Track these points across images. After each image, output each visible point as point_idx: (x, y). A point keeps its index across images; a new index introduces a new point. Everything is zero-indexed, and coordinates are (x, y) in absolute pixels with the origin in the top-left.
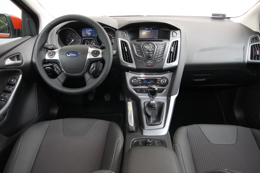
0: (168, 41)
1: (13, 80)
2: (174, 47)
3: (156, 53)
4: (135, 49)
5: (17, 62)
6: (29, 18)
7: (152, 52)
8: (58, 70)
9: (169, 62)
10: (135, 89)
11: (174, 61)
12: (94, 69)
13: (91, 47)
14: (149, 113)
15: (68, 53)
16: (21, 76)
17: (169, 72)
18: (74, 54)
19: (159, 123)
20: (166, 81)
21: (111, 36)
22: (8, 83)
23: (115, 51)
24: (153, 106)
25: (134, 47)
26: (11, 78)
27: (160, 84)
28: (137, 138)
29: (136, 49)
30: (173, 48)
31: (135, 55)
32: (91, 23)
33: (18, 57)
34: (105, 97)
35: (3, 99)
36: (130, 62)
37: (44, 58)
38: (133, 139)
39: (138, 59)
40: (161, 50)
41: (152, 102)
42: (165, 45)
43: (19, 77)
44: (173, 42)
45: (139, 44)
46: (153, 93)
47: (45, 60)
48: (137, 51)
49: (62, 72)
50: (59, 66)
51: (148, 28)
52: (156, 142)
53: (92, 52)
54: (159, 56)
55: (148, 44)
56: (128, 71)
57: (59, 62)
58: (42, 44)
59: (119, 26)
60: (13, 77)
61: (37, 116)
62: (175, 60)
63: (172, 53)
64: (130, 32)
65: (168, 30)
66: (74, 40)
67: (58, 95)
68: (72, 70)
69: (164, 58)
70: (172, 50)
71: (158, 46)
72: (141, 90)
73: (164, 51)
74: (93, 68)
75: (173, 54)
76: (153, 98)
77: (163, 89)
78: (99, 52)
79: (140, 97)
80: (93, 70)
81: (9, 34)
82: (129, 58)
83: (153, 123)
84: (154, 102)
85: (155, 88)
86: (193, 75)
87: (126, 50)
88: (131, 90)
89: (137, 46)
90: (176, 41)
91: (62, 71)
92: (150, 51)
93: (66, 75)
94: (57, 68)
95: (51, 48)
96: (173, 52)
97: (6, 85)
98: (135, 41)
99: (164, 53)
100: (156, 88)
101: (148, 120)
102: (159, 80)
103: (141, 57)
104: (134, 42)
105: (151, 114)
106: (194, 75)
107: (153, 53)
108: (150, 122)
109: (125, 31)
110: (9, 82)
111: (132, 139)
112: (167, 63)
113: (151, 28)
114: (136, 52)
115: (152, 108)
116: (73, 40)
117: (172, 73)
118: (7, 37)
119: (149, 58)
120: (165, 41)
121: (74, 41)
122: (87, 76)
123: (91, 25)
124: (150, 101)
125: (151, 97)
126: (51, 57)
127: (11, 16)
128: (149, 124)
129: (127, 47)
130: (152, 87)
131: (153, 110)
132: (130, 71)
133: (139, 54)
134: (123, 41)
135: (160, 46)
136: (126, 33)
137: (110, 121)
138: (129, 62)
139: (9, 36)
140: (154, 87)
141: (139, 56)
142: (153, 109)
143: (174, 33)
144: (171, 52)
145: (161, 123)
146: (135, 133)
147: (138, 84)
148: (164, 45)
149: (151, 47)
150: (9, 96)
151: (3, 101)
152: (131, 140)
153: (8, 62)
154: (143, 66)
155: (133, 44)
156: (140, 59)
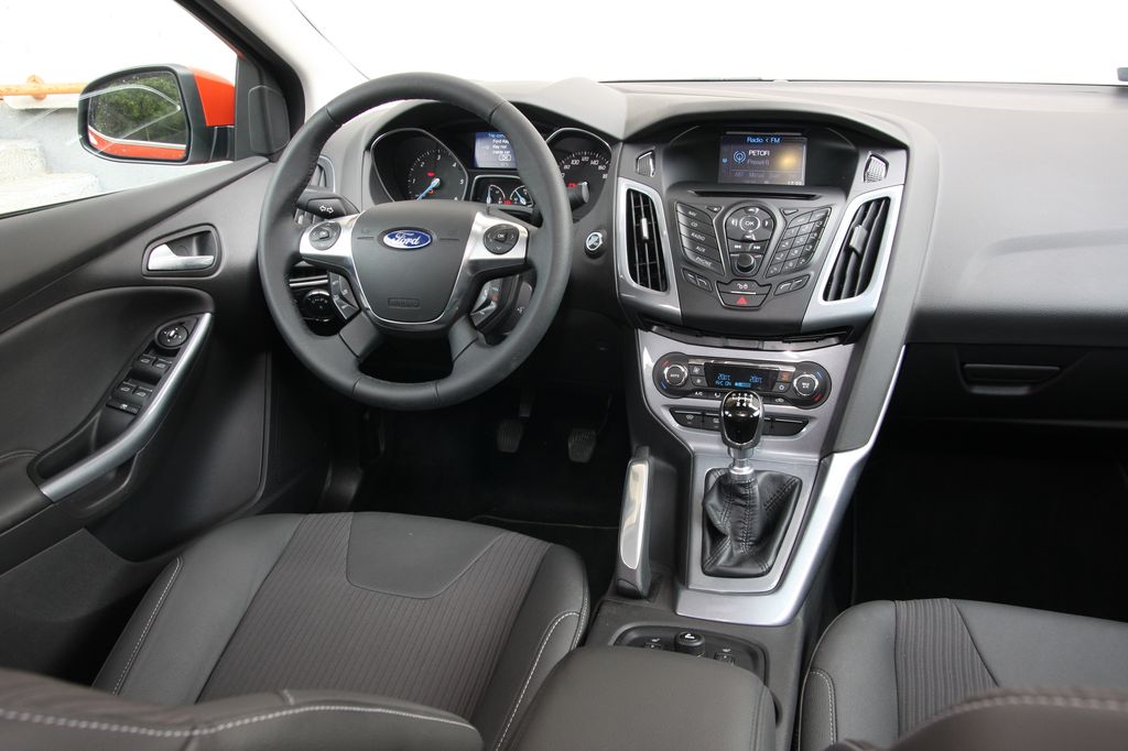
0: (843, 198)
1: (172, 333)
2: (869, 229)
3: (776, 251)
4: (683, 230)
5: (196, 259)
6: (261, 84)
7: (758, 248)
8: (347, 302)
9: (837, 297)
10: (673, 410)
11: (860, 293)
12: (493, 306)
13: (488, 213)
14: (722, 521)
15: (392, 233)
16: (206, 318)
17: (833, 340)
18: (412, 237)
19: (760, 571)
20: (817, 383)
21: (600, 168)
22: (153, 342)
23: (600, 235)
24: (742, 491)
25: (681, 219)
26: (164, 326)
27: (790, 395)
28: (645, 623)
29: (690, 229)
30: (859, 232)
31: (680, 258)
32: (490, 111)
33: (203, 239)
34: (570, 445)
35: (124, 406)
36: (656, 287)
37: (294, 249)
38: (626, 623)
39: (692, 273)
40: (801, 240)
41: (737, 471)
42: (824, 219)
43: (198, 320)
44: (867, 205)
45: (704, 208)
46: (741, 431)
47: (297, 257)
48: (691, 239)
49: (362, 313)
50: (351, 288)
51: (761, 137)
52: (725, 650)
53: (487, 233)
54: (791, 264)
55: (745, 208)
56: (648, 329)
57: (351, 268)
58: (292, 190)
59: (628, 124)
60: (176, 321)
61: (260, 494)
62: (863, 289)
63: (853, 256)
64: (673, 155)
65: (852, 147)
66: (441, 181)
67: (367, 416)
68: (398, 304)
69: (812, 273)
70: (854, 243)
71: (789, 218)
72: (703, 415)
73: (814, 242)
74: (487, 303)
75: (859, 257)
76: (742, 453)
77: (805, 421)
78: (516, 233)
79: (693, 445)
80: (488, 311)
81: (184, 147)
82: (653, 267)
83: (731, 564)
84: (747, 471)
85: (750, 405)
86: (963, 364)
87: (645, 234)
88: (657, 412)
89: (693, 214)
90: (879, 201)
91: (361, 308)
92: (751, 241)
93: (378, 326)
94: (345, 292)
95: (330, 210)
96: (859, 250)
97: (147, 351)
98: (689, 195)
99: (812, 252)
100: (758, 408)
101: (708, 551)
102: (785, 378)
103: (708, 264)
104: (682, 199)
105: (729, 524)
106: (968, 365)
107: (763, 252)
108: (716, 561)
109: (653, 148)
110: (156, 341)
111: (621, 625)
112: (825, 297)
113: (777, 137)
114: (685, 242)
115: (739, 501)
116: (436, 182)
117: (850, 347)
118: (173, 157)
119: (742, 271)
120: (824, 200)
121: (442, 184)
122: (462, 335)
123: (490, 120)
124: (731, 467)
125: (734, 447)
126: (322, 244)
127: (195, 74)
128: (711, 570)
129: (649, 220)
130: (738, 404)
131: (743, 509)
132: (655, 328)
133: (698, 254)
134: (636, 193)
135: (801, 220)
136: (653, 156)
137: (549, 541)
138: (652, 288)
139: (181, 156)
140: (748, 403)
141: (698, 260)
142: (744, 503)
143: (877, 165)
144: (847, 250)
145: (770, 568)
146: (645, 603)
147: (689, 387)
148: (818, 216)
149: (756, 223)
150: (151, 397)
151: (123, 414)
152: (618, 628)
153: (162, 258)
154: (713, 308)
155: (679, 209)
156: (702, 277)
